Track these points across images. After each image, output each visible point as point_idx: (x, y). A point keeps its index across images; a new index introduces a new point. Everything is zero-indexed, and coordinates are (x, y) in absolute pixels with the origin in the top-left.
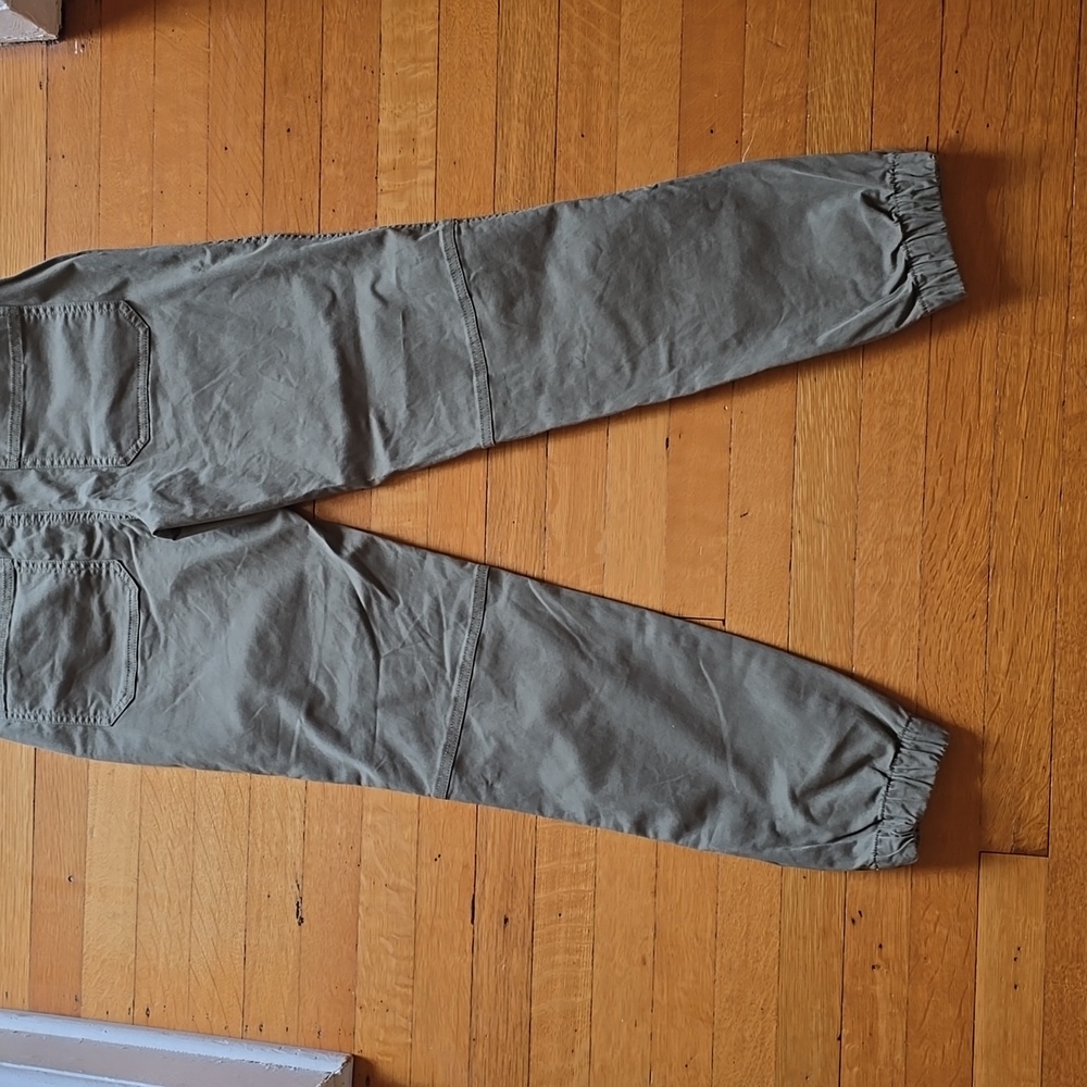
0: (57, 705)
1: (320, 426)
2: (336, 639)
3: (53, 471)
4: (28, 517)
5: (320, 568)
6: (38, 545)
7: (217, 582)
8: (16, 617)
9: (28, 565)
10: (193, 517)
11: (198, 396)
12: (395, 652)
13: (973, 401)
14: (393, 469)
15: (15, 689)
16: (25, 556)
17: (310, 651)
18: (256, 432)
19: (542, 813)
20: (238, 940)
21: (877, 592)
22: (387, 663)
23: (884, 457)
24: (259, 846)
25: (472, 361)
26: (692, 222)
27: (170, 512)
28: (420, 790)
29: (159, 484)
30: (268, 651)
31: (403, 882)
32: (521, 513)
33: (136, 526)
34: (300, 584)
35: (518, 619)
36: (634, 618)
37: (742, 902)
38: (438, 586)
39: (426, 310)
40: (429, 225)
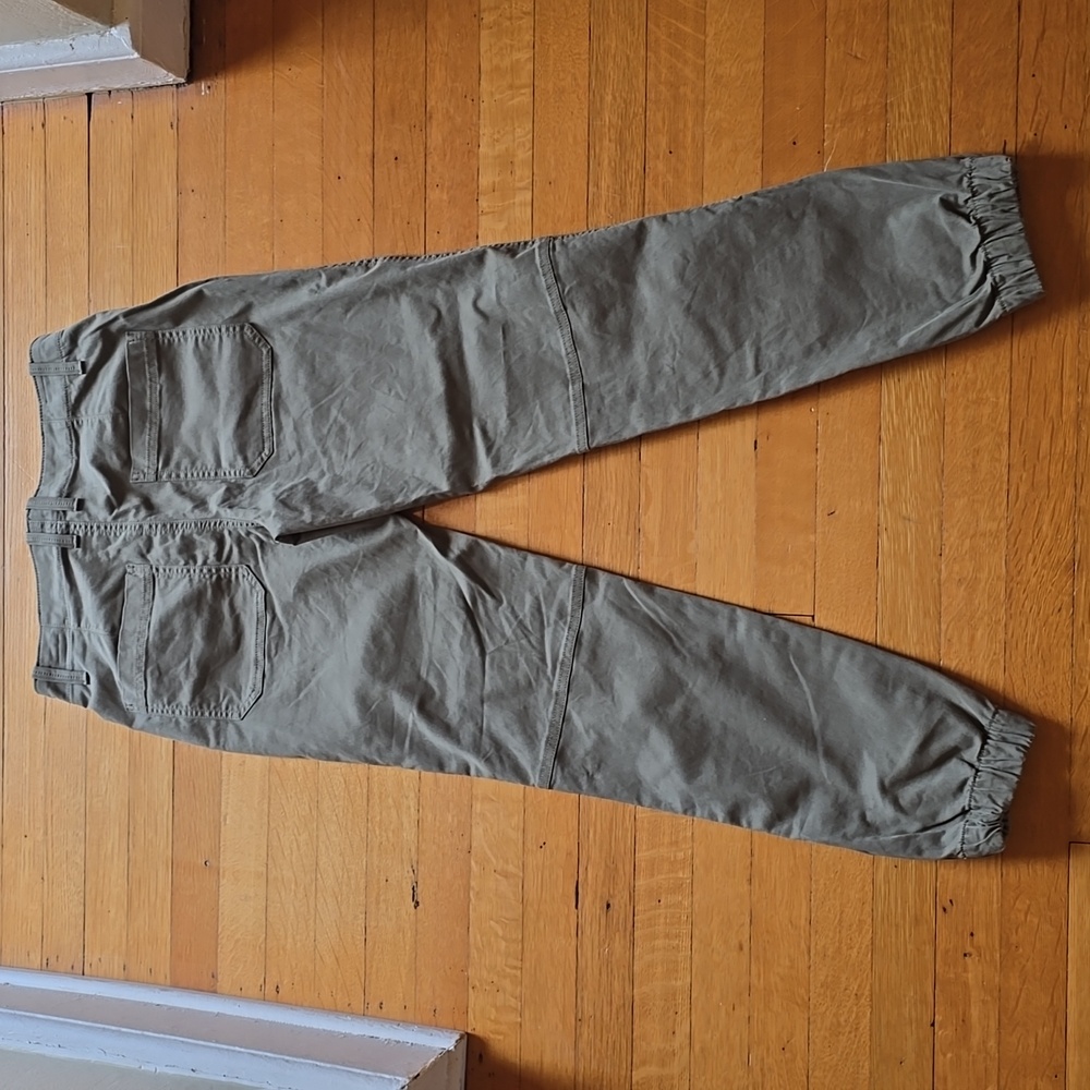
0: (193, 700)
1: (428, 436)
2: (444, 635)
3: (187, 483)
4: (164, 526)
5: (429, 571)
6: (173, 552)
7: (335, 584)
8: (155, 619)
9: (165, 570)
10: (311, 523)
11: (317, 410)
12: (499, 649)
13: (1056, 397)
14: (495, 476)
15: (155, 685)
16: (162, 562)
17: (422, 649)
18: (369, 443)
19: (640, 803)
20: (359, 922)
21: (963, 587)
22: (493, 659)
23: (968, 455)
24: (377, 832)
25: (568, 370)
26: (775, 231)
27: (291, 519)
28: (525, 780)
29: (282, 493)
30: (382, 649)
31: (511, 868)
32: (616, 515)
33: (261, 533)
34: (411, 585)
35: (614, 616)
36: (726, 615)
37: (835, 890)
38: (538, 585)
39: (524, 324)
40: (526, 243)
